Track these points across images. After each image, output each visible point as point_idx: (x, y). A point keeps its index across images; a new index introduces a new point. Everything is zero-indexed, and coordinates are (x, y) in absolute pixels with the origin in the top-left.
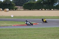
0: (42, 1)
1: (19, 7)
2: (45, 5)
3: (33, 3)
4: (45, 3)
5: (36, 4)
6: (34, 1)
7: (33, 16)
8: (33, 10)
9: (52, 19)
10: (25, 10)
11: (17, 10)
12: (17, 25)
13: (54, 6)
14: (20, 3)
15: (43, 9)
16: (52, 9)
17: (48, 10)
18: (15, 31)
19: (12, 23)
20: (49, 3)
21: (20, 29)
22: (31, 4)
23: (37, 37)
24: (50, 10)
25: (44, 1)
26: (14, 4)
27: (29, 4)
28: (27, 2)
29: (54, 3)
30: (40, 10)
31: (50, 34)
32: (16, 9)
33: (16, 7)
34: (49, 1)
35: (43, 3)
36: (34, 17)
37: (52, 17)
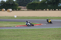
0: (47, 1)
1: (23, 7)
2: (49, 6)
3: (37, 4)
4: (49, 3)
5: (40, 4)
6: (38, 1)
7: (37, 16)
8: (37, 10)
9: (57, 19)
10: (28, 10)
11: (21, 11)
12: (20, 26)
13: (59, 7)
14: (24, 3)
15: (47, 10)
16: (56, 10)
17: (52, 10)
18: (19, 32)
19: (15, 24)
20: (54, 3)
21: (23, 30)
22: (35, 4)
23: (41, 38)
24: (54, 10)
25: (48, 1)
26: (18, 4)
27: (32, 4)
28: (31, 2)
29: (59, 3)
30: (45, 10)
31: (54, 35)
32: (19, 9)
33: (19, 7)
34: (53, 1)
35: (47, 3)
36: (38, 18)
37: (56, 17)
